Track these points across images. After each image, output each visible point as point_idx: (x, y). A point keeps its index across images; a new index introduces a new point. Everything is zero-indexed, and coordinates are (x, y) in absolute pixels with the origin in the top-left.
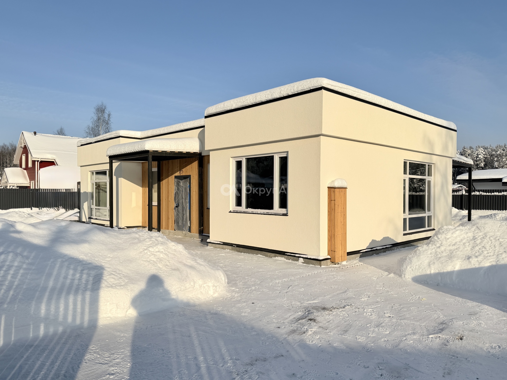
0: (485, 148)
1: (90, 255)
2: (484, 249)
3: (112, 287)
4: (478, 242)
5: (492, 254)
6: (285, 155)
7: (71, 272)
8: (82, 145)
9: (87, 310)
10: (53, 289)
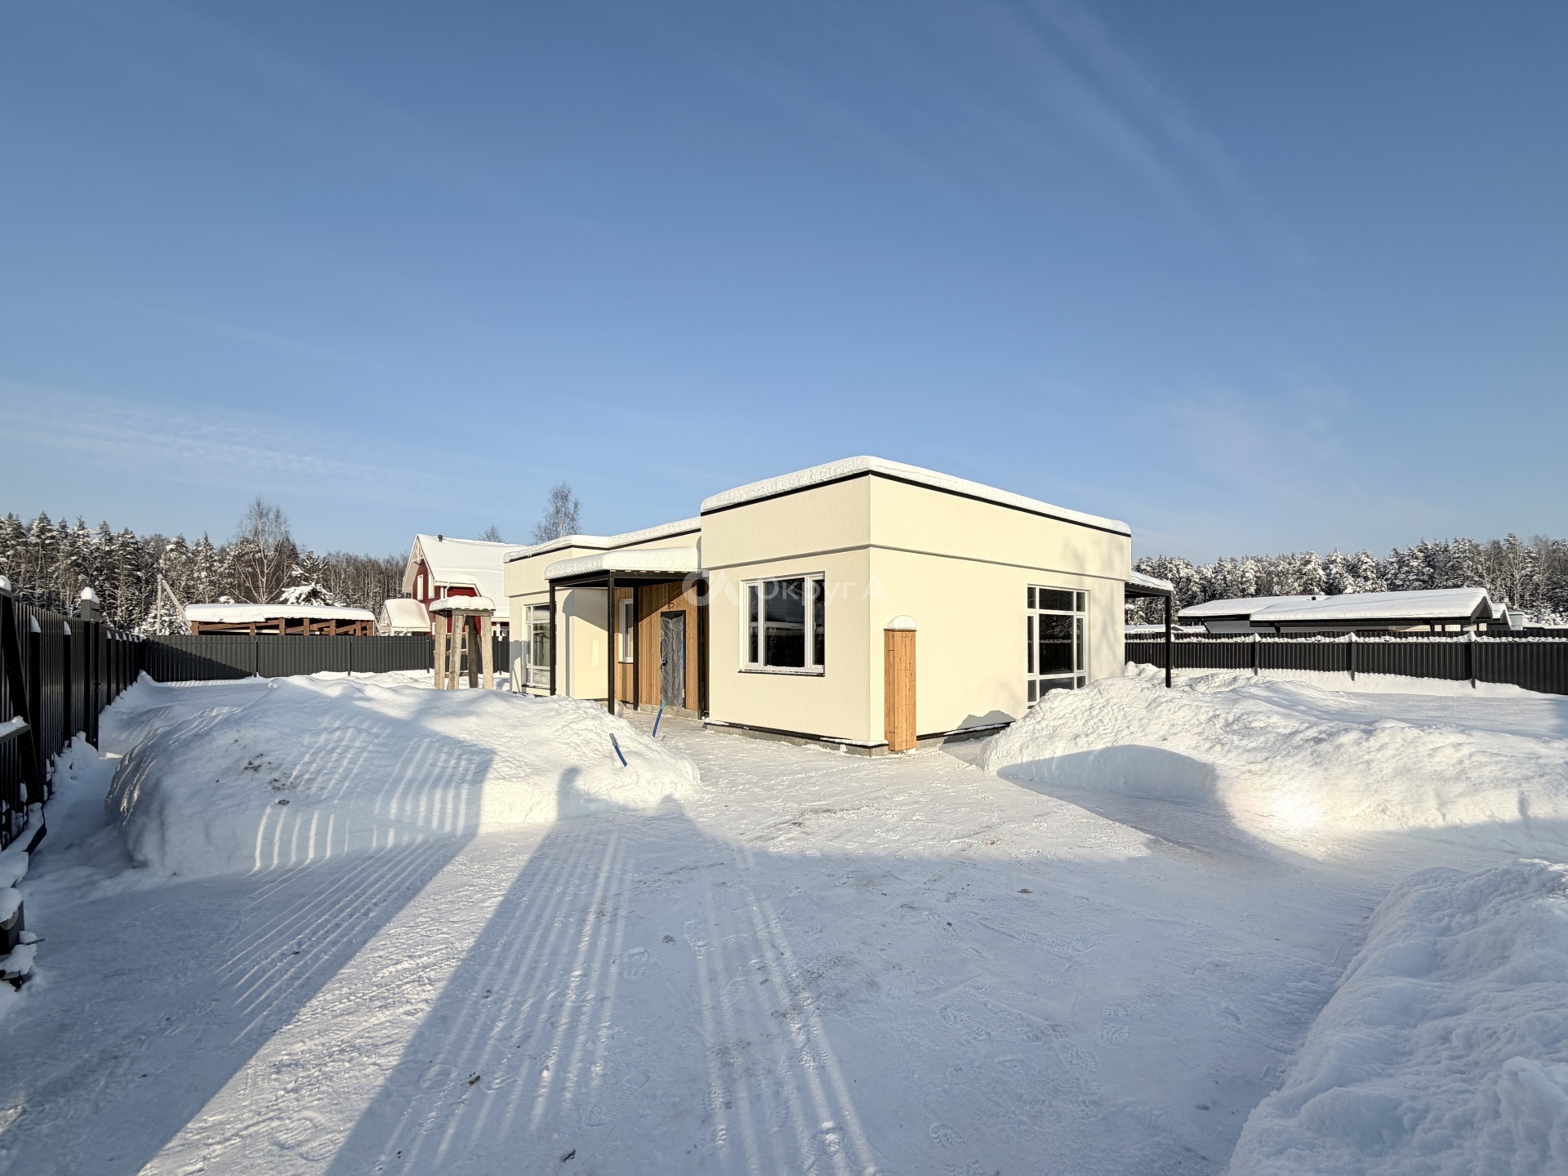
0: (1259, 561)
1: (476, 733)
2: (1100, 724)
3: (504, 779)
4: (1094, 713)
5: (1110, 731)
6: (821, 578)
7: (443, 757)
8: (512, 561)
9: (462, 811)
10: (411, 782)
